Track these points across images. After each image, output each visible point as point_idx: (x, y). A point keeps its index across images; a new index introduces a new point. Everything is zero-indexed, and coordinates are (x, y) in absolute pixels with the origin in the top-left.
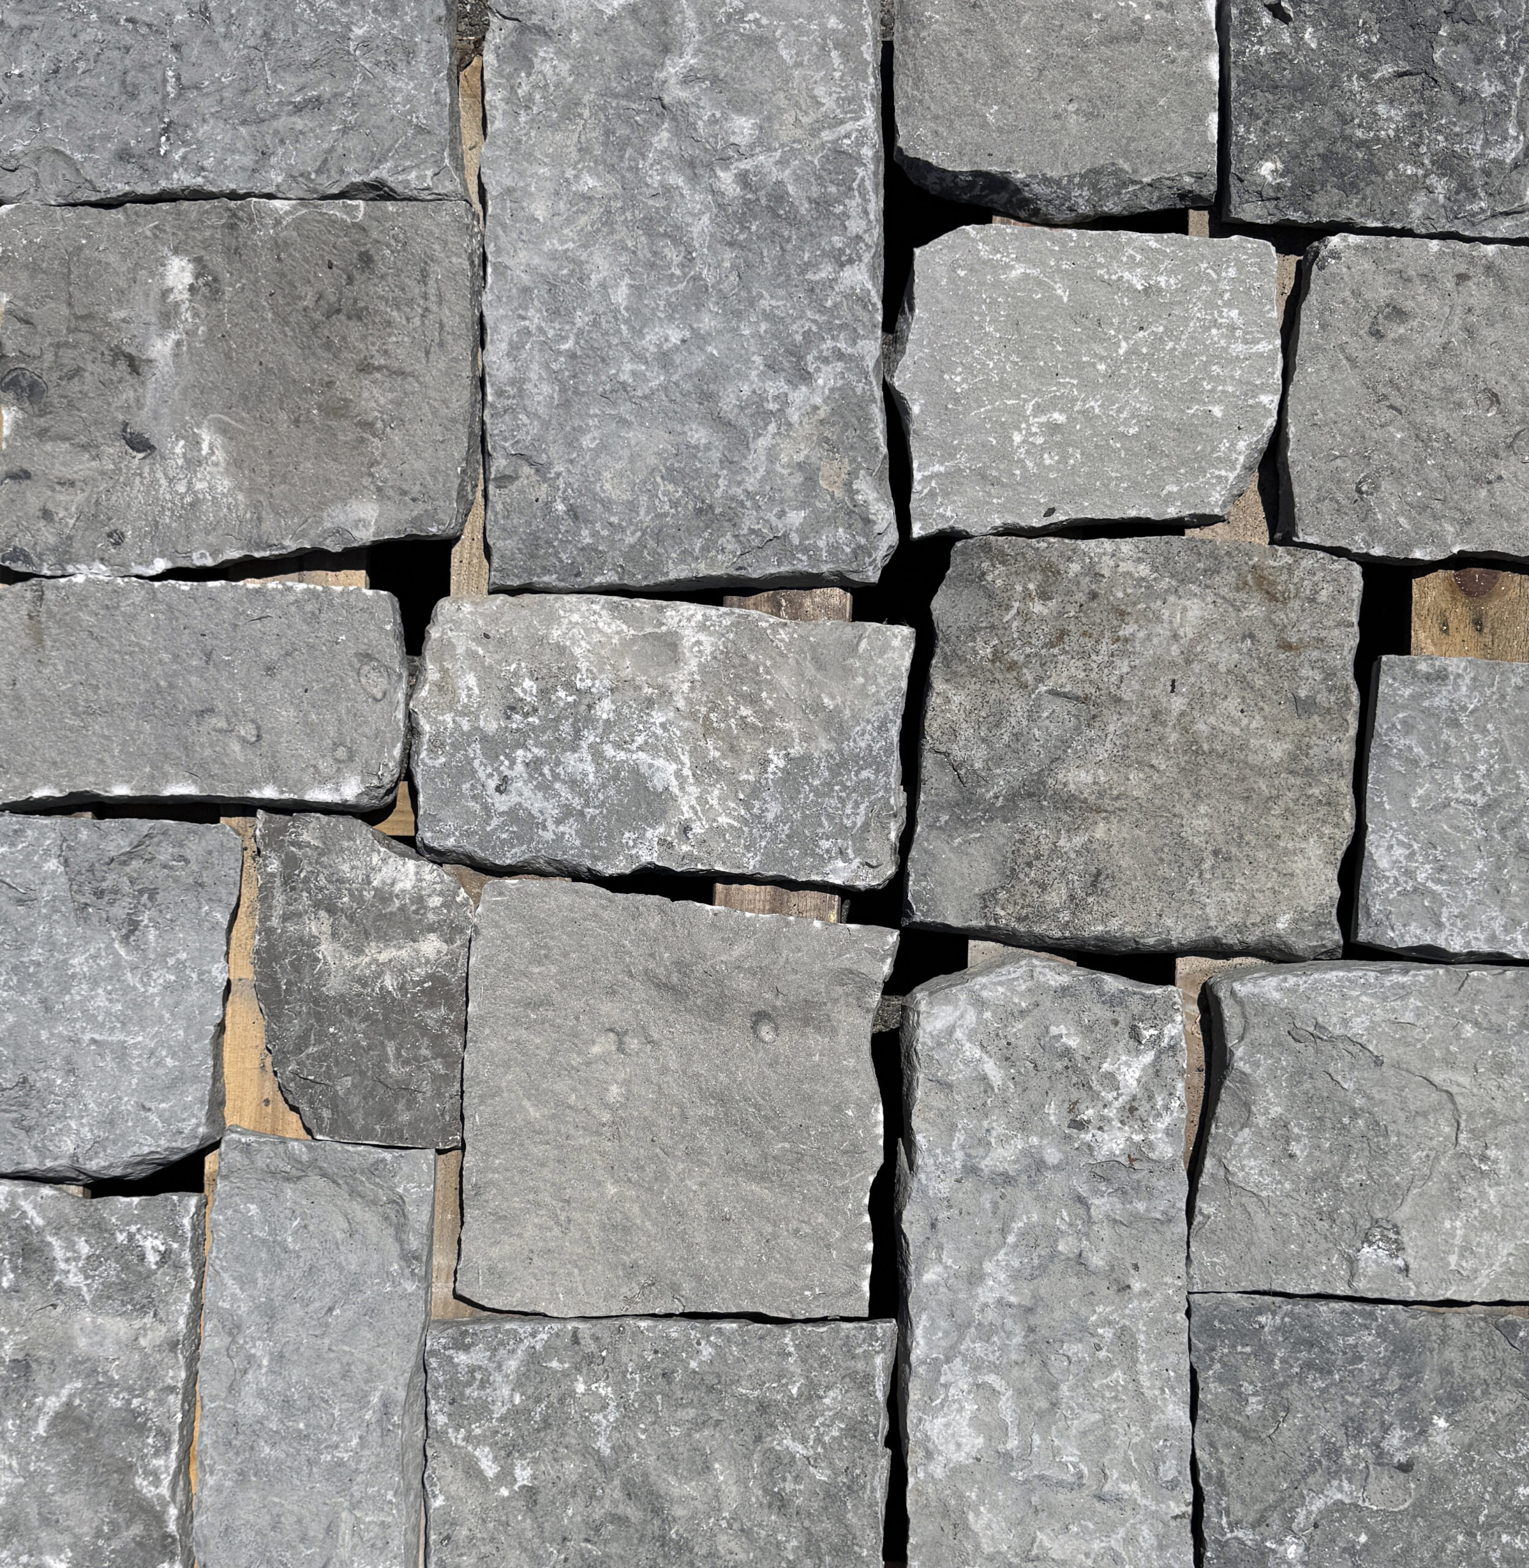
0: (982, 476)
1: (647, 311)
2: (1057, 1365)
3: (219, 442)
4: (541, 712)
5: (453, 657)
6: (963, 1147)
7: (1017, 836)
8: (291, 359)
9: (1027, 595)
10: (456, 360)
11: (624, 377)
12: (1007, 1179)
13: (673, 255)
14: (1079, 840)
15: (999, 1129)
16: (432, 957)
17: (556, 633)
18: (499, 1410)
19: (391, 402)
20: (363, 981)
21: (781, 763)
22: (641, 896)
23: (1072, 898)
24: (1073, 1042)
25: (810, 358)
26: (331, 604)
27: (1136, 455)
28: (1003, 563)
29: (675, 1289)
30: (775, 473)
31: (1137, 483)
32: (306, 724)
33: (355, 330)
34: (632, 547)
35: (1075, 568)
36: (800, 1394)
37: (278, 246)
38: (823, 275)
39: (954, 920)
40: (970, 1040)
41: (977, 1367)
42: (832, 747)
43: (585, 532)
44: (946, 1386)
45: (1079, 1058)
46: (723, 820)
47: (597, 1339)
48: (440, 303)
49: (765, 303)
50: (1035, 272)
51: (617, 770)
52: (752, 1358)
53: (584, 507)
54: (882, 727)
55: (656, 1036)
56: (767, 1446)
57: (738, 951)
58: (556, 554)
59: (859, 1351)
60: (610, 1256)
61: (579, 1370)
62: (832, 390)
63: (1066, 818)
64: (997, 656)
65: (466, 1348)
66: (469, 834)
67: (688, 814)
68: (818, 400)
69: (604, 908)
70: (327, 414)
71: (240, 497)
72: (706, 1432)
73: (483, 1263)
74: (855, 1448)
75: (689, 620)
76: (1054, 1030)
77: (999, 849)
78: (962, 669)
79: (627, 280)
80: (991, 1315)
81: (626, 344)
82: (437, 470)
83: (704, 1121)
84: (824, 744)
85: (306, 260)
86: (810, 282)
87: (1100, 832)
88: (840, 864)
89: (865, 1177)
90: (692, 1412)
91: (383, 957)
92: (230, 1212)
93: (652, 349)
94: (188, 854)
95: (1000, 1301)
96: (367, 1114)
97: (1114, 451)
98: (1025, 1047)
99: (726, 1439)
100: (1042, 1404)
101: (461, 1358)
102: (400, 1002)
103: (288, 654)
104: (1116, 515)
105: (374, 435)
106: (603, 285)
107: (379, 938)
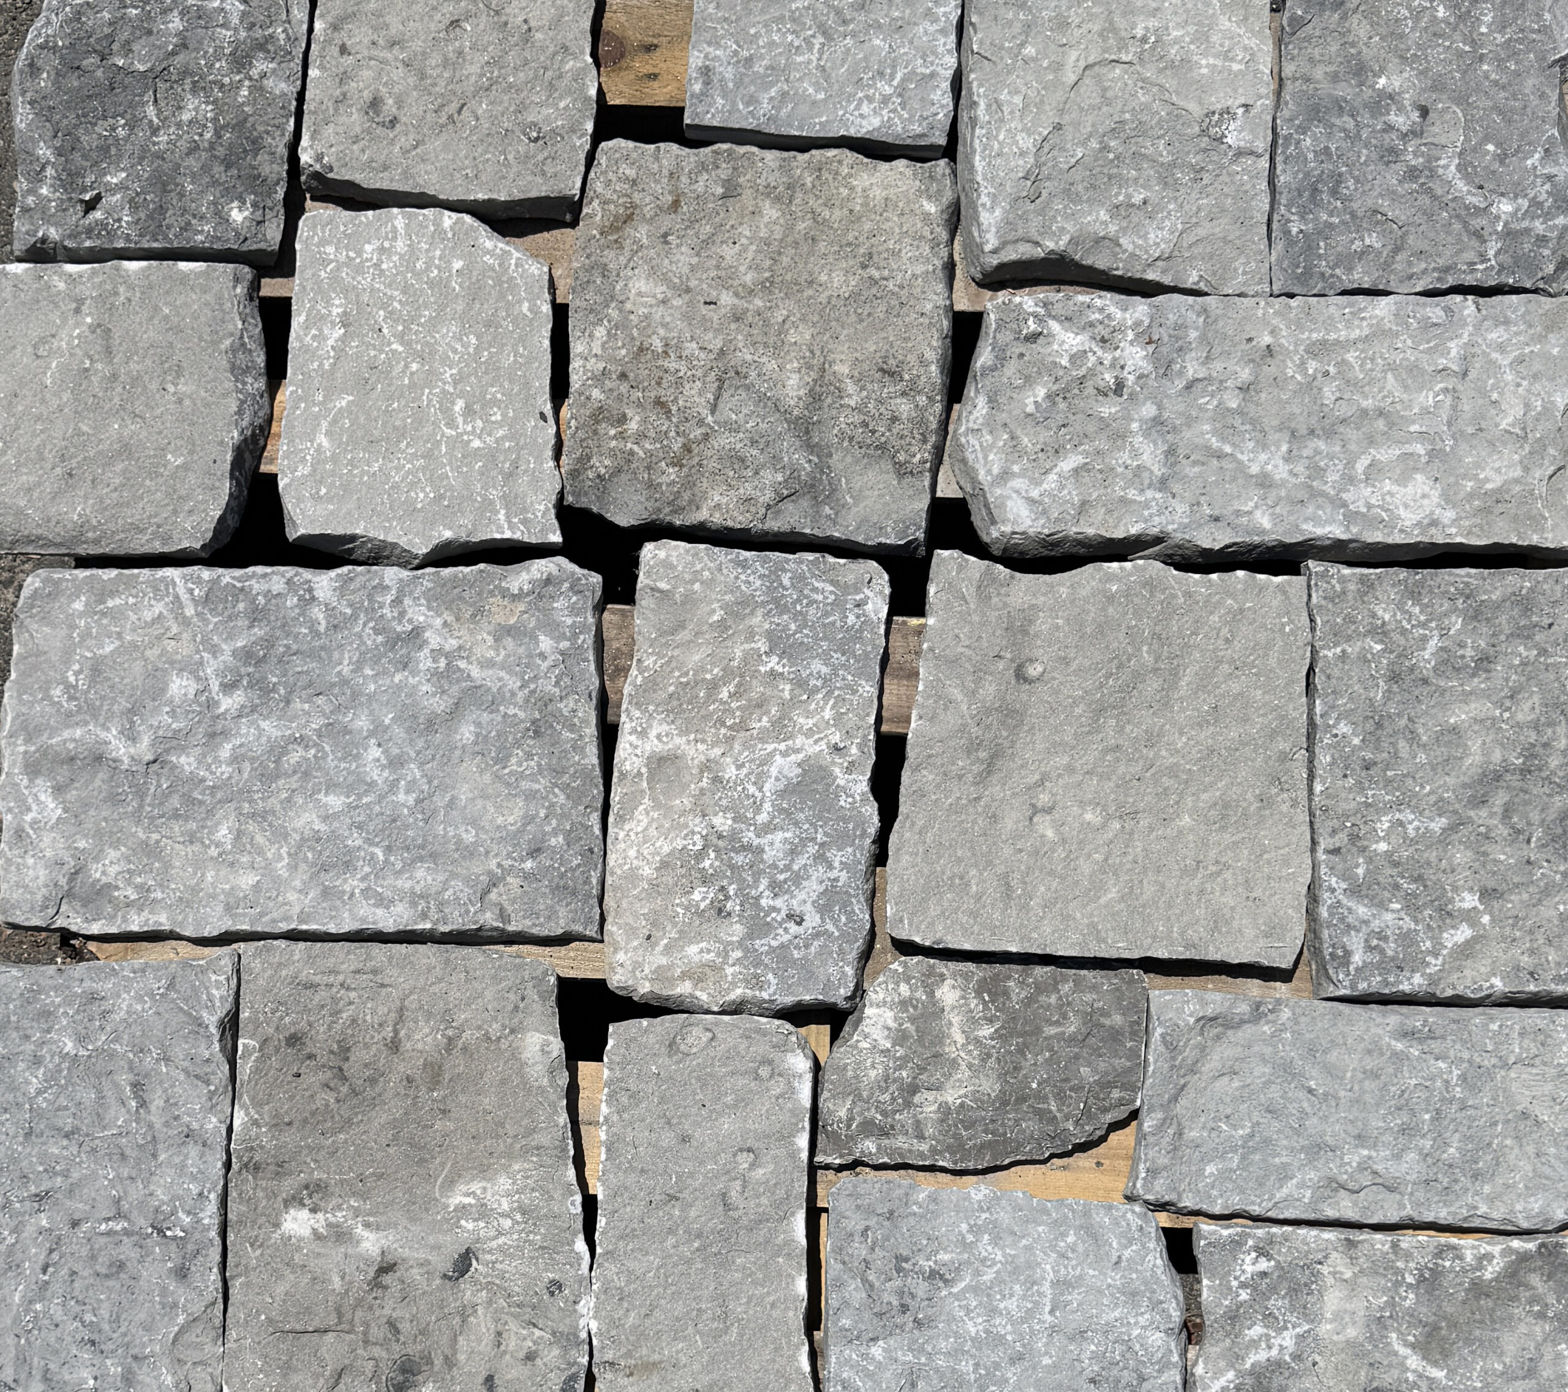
0: (509, 476)
1: (351, 779)
2: (1344, 410)
3: (463, 1188)
4: (725, 883)
5: (670, 967)
6: (1142, 490)
7: (846, 444)
8: (384, 1116)
9: (621, 436)
10: (390, 959)
11: (411, 800)
12: (1171, 452)
13: (295, 756)
14: (851, 388)
15: (1125, 457)
16: (958, 993)
17: (647, 871)
18: (1407, 923)
19: (427, 1021)
20: (986, 1057)
21: (775, 659)
22: (902, 790)
23: (904, 394)
24: (1041, 392)
25: (399, 629)
26: (621, 1080)
27: (494, 338)
28: (589, 458)
29: (1284, 757)
30: (505, 661)
31: (520, 337)
32: (735, 1106)
33: (359, 1055)
34: (568, 797)
35: (596, 393)
36: (1381, 642)
37: (279, 1125)
38: (321, 616)
39: (924, 503)
40: (1041, 484)
41: (1350, 480)
42: (760, 612)
43: (553, 842)
44: (1369, 507)
45: (1055, 387)
46: (828, 714)
47: (1334, 832)
48: (338, 973)
49: (346, 669)
50: (324, 424)
51: (782, 810)
52: (1348, 686)
53: (530, 842)
54: (743, 565)
55: (1037, 777)
56: (1432, 674)
57: (958, 695)
58: (573, 870)
59: (1338, 588)
60: (1251, 822)
61: (1363, 850)
62: (429, 609)
63: (829, 400)
64: (677, 463)
65: (1348, 954)
66: (841, 952)
67: (823, 745)
68: (438, 622)
69: (913, 824)
70: (438, 1082)
71: (516, 1167)
72: (1421, 730)
73: (1262, 942)
74: (1431, 592)
75: (636, 747)
76: (1030, 409)
77: (857, 462)
78: (686, 496)
79: (321, 796)
80: (1300, 468)
81: (381, 798)
82: (494, 977)
83: (1120, 730)
84: (757, 619)
85: (292, 1097)
86: (327, 629)
87: (843, 369)
88: (869, 607)
90: (1402, 744)
91: (960, 1039)
92: (1214, 1193)
93: (386, 774)
94: (860, 1227)
95: (1287, 460)
96: (1116, 1056)
97: (490, 358)
98: (1045, 436)
99: (1426, 713)
100: (1381, 424)
101: (1357, 959)
102: (1005, 1022)
103: (669, 1123)
104: (548, 358)
105: (460, 1037)
106: (325, 818)
107: (941, 1043)
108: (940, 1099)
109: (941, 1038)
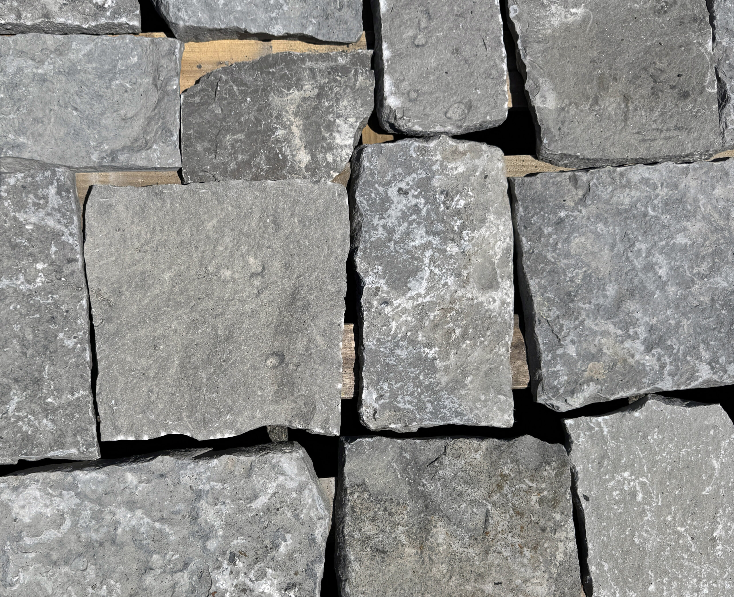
0: (604, 456)
1: (673, 255)
2: (80, 563)
3: (578, 18)
4: (447, 211)
5: (473, 158)
6: (212, 488)
7: (401, 501)
8: (627, 57)
9: (540, 491)
10: (636, 149)
11: (638, 245)
12: (195, 518)
13: (704, 267)
14: (403, 538)
15: (226, 510)
16: (297, 158)
17: (491, 217)
18: (21, 217)
19: (610, 114)
20: (279, 117)
21: (430, 356)
22: (345, 279)
23: (369, 538)
24: (282, 549)
25: (659, 350)
26: (496, 85)
27: (623, 544)
28: (556, 475)
29: (108, 320)
30: (595, 337)
31: (607, 546)
32: (428, 74)
33: (645, 91)
34: (545, 257)
35: (558, 517)
36: (47, 404)
37: (688, 46)
38: (703, 353)
39: (348, 468)
40: (278, 485)
41: (75, 513)
42: (443, 384)
43: (550, 229)
44: (60, 495)
45: (273, 554)
46: (394, 324)
47: (72, 274)
48: (665, 138)
49: (685, 322)
50: (716, 474)
51: (418, 259)
52: (69, 371)
53: (564, 227)
54: (458, 414)
55: (262, 295)
56: (12, 386)
57: (319, 339)
58: (536, 214)
59: (79, 438)
60: (125, 279)
61: (52, 264)
62: (643, 365)
63: (414, 529)
64: (504, 477)
65: (59, 193)
66: (372, 174)
67: (396, 303)
68: (637, 357)
69: (336, 258)
70: (599, 78)
71: (550, 31)
72: (18, 347)
73: (113, 201)
74: (15, 442)
75: (506, 294)
76: (288, 536)
77: (392, 490)
78: (494, 457)
79: (689, 242)
80: (108, 518)
81: (655, 244)
82: (577, 142)
83: (214, 328)
84: (444, 380)
85: (681, 62)
86: (699, 346)
87: (409, 550)
88: (374, 396)
89: (189, 430)
90: (30, 337)
91: (294, 129)
92: (131, 46)
93: (654, 260)
94: (344, 10)
95: (118, 523)
96: (199, 124)
97: (624, 531)
98: (277, 520)
99: (14, 360)
100: (55, 556)
101: (52, 190)
102: (269, 140)
103: (466, 61)
104: (589, 536)
105: (591, 105)
106: (685, 229)
107: (305, 125)
108: (302, 92)
109: (305, 129)
